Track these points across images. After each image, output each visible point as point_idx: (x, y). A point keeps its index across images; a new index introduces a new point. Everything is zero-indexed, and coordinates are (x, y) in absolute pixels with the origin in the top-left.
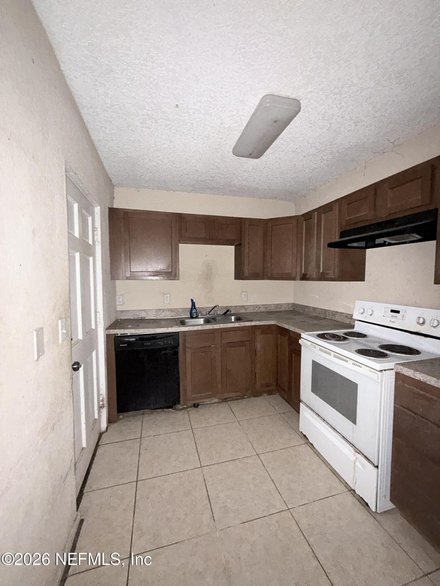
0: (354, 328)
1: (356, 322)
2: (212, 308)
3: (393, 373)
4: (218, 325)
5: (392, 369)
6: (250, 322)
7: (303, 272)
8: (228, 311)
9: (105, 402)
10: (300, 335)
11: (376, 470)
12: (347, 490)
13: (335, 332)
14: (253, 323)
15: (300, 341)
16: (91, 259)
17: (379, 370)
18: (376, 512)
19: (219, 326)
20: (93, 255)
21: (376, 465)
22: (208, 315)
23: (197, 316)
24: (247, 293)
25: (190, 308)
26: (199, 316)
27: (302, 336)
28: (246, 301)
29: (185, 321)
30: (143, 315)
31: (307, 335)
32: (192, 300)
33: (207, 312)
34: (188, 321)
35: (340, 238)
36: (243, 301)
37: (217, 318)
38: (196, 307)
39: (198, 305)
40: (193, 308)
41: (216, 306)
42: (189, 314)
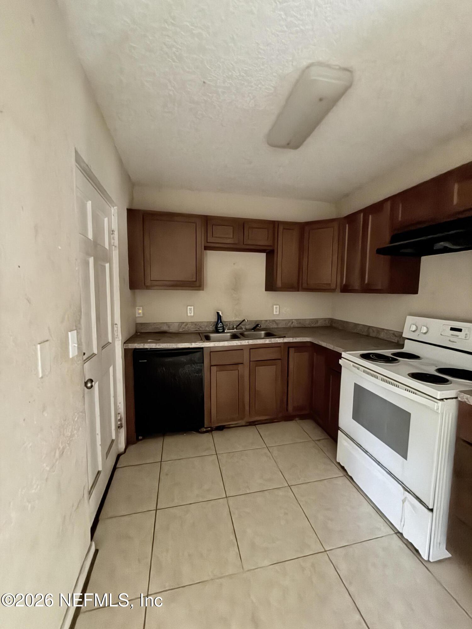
0: (403, 348)
1: (406, 341)
2: (240, 322)
3: (455, 403)
4: (247, 341)
5: (455, 398)
6: (282, 339)
7: (344, 282)
8: (257, 325)
9: (124, 421)
10: (341, 354)
11: (430, 513)
12: (394, 533)
13: (381, 352)
14: (286, 340)
15: (341, 362)
16: (107, 265)
17: (439, 399)
18: (429, 561)
20: (110, 261)
21: (430, 507)
22: (235, 330)
23: (224, 330)
24: (279, 306)
25: (215, 322)
26: (225, 330)
27: (343, 356)
28: (278, 315)
29: (210, 336)
30: (165, 328)
31: (346, 354)
32: (218, 313)
33: (234, 326)
34: (212, 335)
35: (391, 242)
36: (275, 315)
37: (246, 333)
38: (222, 321)
39: (224, 319)
40: (219, 321)
41: (245, 320)
42: (214, 328)
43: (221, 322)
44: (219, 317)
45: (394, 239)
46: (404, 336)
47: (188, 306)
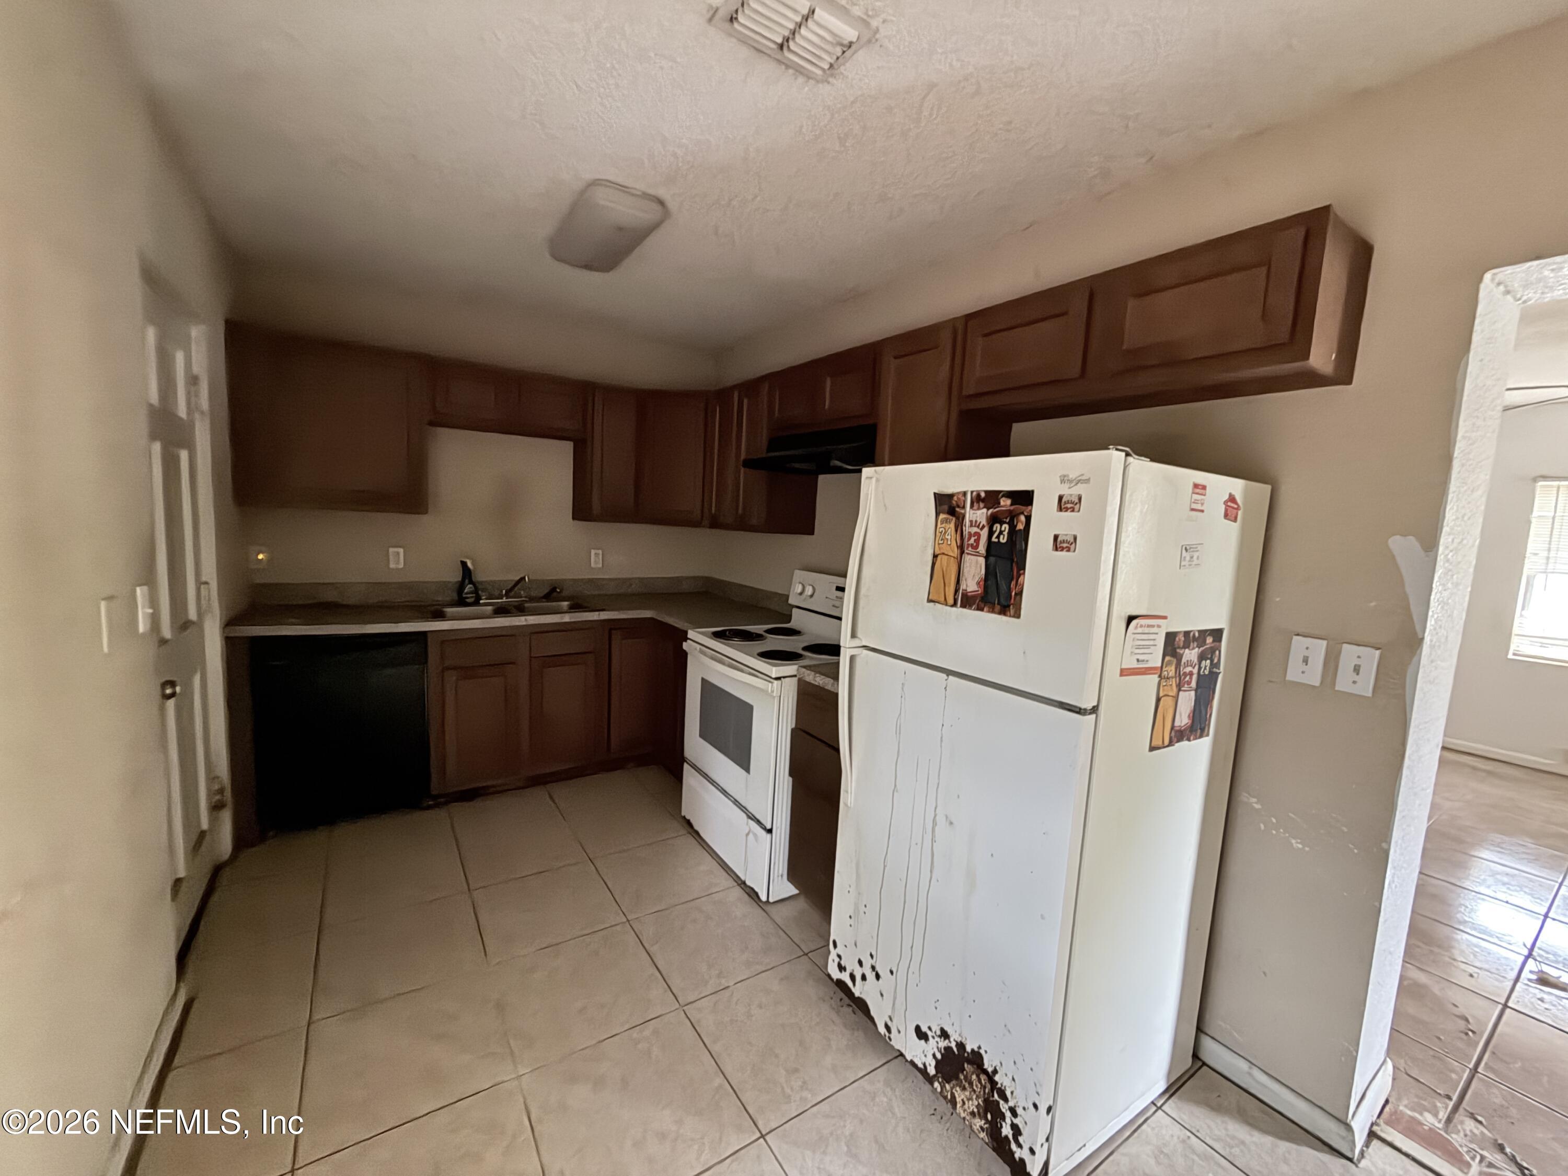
0: (789, 621)
1: (795, 610)
2: (514, 582)
3: (795, 679)
4: (523, 618)
5: (795, 676)
6: (597, 613)
7: (713, 511)
8: (553, 590)
9: (228, 793)
10: (686, 633)
11: (769, 836)
12: (736, 884)
13: (751, 629)
14: (604, 615)
15: (685, 646)
16: (184, 455)
17: (774, 676)
18: (768, 901)
19: (526, 620)
20: (190, 446)
21: (769, 827)
22: (504, 599)
23: (478, 598)
24: (602, 552)
25: (457, 582)
26: (481, 599)
27: (689, 636)
28: (600, 568)
29: (444, 612)
30: (331, 596)
31: (696, 634)
32: (464, 564)
33: (502, 591)
34: (450, 610)
35: (769, 450)
36: (592, 568)
37: (527, 605)
38: (473, 580)
39: (479, 577)
40: (467, 581)
41: (523, 578)
42: (455, 596)
43: (471, 582)
44: (467, 572)
45: (773, 444)
46: (791, 601)
47: (389, 547)
